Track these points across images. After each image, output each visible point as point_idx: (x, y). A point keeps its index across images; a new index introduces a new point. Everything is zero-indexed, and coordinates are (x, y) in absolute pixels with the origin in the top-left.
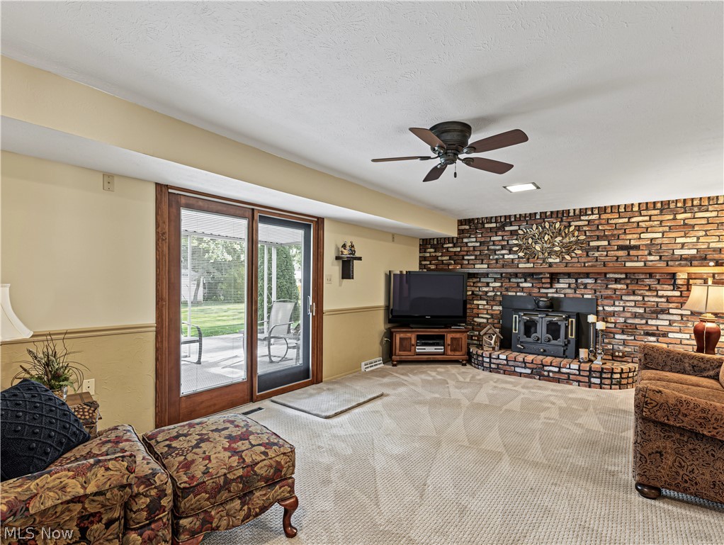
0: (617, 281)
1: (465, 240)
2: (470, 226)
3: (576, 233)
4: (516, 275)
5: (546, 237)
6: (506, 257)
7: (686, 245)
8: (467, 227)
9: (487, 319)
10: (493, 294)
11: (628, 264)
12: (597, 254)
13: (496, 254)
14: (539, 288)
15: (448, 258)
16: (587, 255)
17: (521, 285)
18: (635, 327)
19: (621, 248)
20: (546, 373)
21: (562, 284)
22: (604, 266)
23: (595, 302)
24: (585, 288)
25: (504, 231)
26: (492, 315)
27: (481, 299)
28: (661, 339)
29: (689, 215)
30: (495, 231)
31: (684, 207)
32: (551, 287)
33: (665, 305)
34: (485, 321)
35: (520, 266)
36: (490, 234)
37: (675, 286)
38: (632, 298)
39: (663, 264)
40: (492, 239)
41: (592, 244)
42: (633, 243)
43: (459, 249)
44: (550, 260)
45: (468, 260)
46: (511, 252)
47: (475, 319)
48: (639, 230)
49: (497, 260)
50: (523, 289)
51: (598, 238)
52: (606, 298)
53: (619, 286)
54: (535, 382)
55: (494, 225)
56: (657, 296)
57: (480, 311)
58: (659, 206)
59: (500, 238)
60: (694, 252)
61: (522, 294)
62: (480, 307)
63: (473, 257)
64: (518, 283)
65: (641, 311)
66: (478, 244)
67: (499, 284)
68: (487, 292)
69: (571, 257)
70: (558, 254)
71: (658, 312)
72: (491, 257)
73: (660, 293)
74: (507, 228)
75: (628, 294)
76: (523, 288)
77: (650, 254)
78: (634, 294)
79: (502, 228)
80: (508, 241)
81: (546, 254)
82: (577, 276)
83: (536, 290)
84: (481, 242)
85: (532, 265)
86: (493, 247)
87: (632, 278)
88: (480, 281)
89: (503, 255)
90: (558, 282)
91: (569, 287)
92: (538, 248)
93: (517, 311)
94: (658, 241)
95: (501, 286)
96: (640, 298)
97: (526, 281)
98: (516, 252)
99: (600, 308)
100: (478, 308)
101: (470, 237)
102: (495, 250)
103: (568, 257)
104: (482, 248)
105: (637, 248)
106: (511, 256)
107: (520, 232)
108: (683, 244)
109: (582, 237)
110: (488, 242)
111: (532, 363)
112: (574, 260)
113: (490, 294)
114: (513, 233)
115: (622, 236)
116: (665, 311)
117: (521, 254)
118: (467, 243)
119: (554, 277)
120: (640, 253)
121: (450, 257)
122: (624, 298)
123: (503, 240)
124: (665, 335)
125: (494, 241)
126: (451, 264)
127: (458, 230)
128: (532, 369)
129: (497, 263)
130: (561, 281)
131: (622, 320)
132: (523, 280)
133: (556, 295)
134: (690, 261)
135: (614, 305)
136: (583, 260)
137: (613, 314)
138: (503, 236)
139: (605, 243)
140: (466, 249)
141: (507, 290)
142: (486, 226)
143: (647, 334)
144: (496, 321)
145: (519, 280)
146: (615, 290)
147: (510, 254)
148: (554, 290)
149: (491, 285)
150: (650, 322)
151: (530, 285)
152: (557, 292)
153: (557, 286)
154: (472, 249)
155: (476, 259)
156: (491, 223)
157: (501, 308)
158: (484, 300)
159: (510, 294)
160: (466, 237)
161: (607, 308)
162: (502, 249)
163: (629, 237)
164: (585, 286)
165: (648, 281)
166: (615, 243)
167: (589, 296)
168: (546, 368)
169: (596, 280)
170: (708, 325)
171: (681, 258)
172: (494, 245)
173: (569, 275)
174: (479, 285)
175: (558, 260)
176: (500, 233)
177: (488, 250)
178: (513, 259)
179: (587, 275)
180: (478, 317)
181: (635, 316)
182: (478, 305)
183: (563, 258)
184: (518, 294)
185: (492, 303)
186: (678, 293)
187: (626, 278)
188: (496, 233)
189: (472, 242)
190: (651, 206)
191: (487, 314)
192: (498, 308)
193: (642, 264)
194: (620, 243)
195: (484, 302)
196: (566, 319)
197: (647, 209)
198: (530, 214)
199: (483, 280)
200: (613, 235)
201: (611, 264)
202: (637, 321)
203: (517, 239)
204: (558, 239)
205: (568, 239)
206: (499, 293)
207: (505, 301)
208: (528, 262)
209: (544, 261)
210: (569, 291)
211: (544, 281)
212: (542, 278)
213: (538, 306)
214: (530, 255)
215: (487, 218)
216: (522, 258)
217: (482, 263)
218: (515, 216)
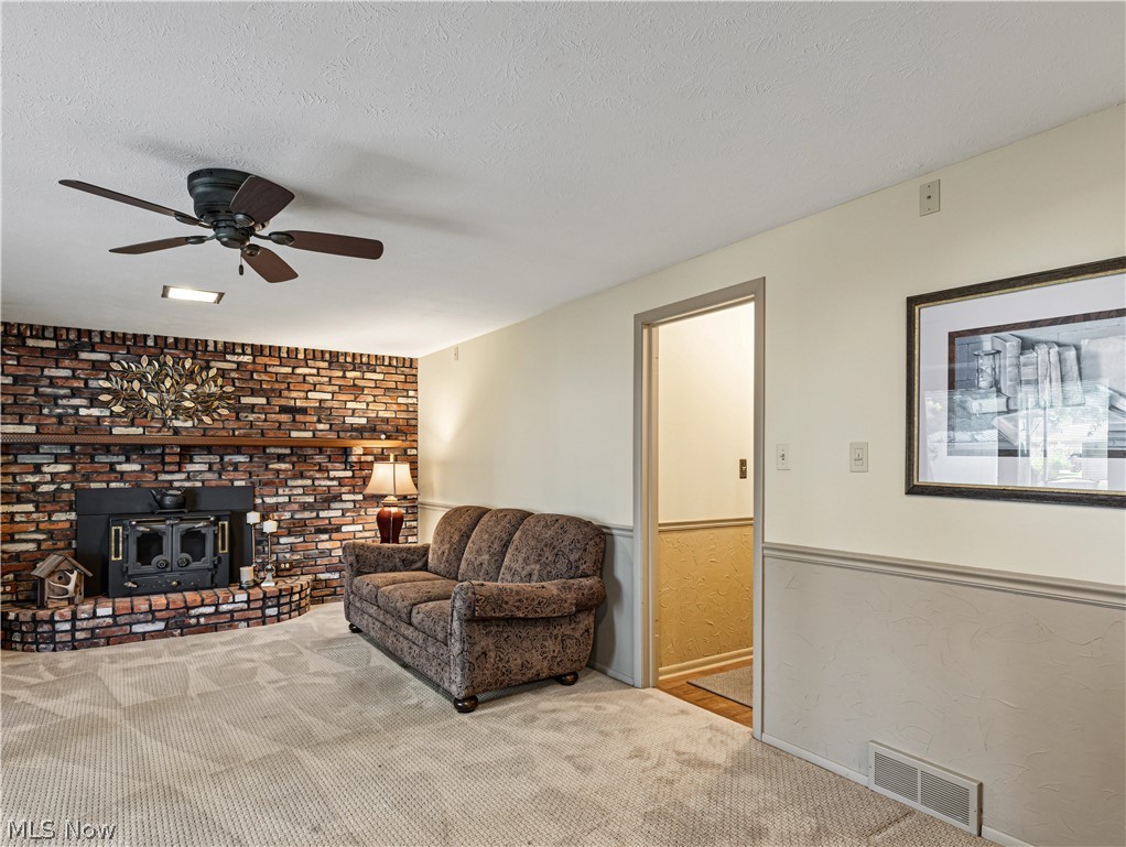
0: (281, 458)
3: (220, 381)
4: (107, 449)
5: (168, 383)
6: (83, 412)
7: (358, 412)
9: (38, 542)
10: (52, 488)
11: (294, 434)
12: (251, 417)
13: (56, 405)
14: (156, 473)
16: (238, 418)
17: (118, 467)
18: (304, 523)
19: (284, 410)
20: (193, 621)
21: (198, 465)
22: (263, 435)
23: (249, 491)
24: (236, 470)
25: (77, 358)
26: (51, 534)
27: (19, 501)
28: (334, 535)
29: (358, 374)
30: (56, 357)
31: (353, 363)
32: (179, 471)
33: (335, 491)
34: (31, 547)
35: (116, 431)
36: (40, 362)
37: (347, 464)
38: (300, 482)
39: (333, 436)
40: (47, 372)
41: (245, 400)
42: (299, 403)
44: (177, 423)
46: (93, 402)
48: (306, 387)
49: (60, 417)
50: (122, 476)
51: (253, 393)
52: (266, 484)
53: (283, 466)
54: (177, 642)
55: (52, 344)
56: (329, 478)
57: (16, 527)
58: (327, 356)
59: (68, 373)
60: (364, 421)
61: (122, 485)
62: (18, 518)
64: (112, 465)
65: (311, 499)
66: (9, 380)
67: (66, 468)
68: (35, 485)
69: (213, 420)
70: (189, 413)
71: (330, 499)
72: (46, 411)
73: (332, 474)
74: (84, 355)
75: (294, 477)
76: (122, 473)
77: (319, 421)
78: (302, 476)
79: (73, 352)
80: (86, 381)
81: (169, 413)
82: (220, 449)
83: (151, 477)
84: (16, 379)
85: (140, 430)
86: (49, 390)
87: (300, 454)
88: (15, 462)
89: (76, 408)
90: (191, 462)
91: (210, 469)
92: (152, 399)
93: (119, 517)
94: (328, 404)
95: (73, 471)
96: (309, 482)
97: (128, 461)
98: (105, 405)
99: (258, 501)
100: (12, 521)
102: (56, 398)
103: (207, 420)
104: (19, 389)
105: (303, 411)
106: (95, 412)
107: (114, 366)
108: (354, 410)
109: (229, 389)
110: (38, 378)
111: (167, 608)
112: (217, 425)
113: (44, 488)
114: (96, 366)
115: (285, 393)
116: (337, 498)
117: (118, 409)
119: (187, 453)
120: (308, 418)
122: (290, 483)
123: (74, 377)
124: (338, 529)
125: (51, 378)
128: (167, 620)
129: (60, 423)
130: (196, 459)
131: (287, 515)
132: (122, 458)
133: (187, 484)
134: (361, 432)
135: (277, 495)
136: (232, 425)
137: (276, 507)
138: (74, 370)
139: (263, 401)
141: (87, 478)
142: (31, 343)
143: (320, 531)
144: (61, 544)
145: (115, 459)
146: (278, 471)
147: (91, 406)
148: (183, 476)
149: (45, 469)
150: (322, 514)
151: (137, 467)
152: (188, 479)
153: (190, 467)
156: (44, 338)
157: (73, 516)
158: (28, 501)
159: (93, 485)
161: (268, 500)
162: (73, 396)
163: (294, 394)
164: (236, 466)
165: (318, 459)
166: (276, 401)
167: (242, 483)
168: (193, 612)
169: (251, 458)
171: (353, 428)
172: (52, 385)
173: (209, 449)
174: (15, 470)
175: (189, 424)
176: (67, 363)
177: (36, 393)
178: (98, 418)
179: (238, 450)
180: (13, 541)
181: (304, 507)
182: (12, 514)
183: (200, 420)
184: (113, 485)
185: (49, 507)
186: (349, 474)
187: (292, 454)
188: (57, 361)
190: (319, 355)
191: (38, 531)
192: (64, 518)
193: (310, 434)
194: (283, 402)
195: (30, 507)
196: (215, 523)
197: (314, 359)
198: (135, 336)
199: (23, 459)
200: (273, 390)
201: (271, 434)
202: (306, 515)
203: (108, 379)
204: (190, 387)
205: (206, 389)
206: (67, 486)
207: (81, 501)
208: (132, 424)
209: (164, 425)
210: (209, 476)
211: (167, 459)
212: (163, 454)
213: (161, 505)
214: (137, 411)
215: (31, 327)
216: (119, 415)
217: (21, 423)
218: (102, 333)
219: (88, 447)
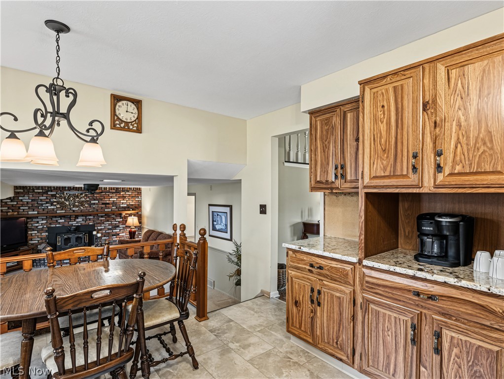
0: (102, 217)
1: (20, 198)
2: (24, 190)
3: (85, 198)
4: (56, 217)
5: (71, 199)
6: (49, 207)
7: (124, 203)
8: (22, 191)
9: (38, 241)
10: (42, 227)
11: (106, 210)
12: (94, 206)
13: (42, 206)
15: (7, 208)
16: (90, 207)
17: (59, 221)
18: (109, 233)
19: (103, 204)
21: (80, 220)
22: (97, 211)
23: (93, 226)
24: (90, 220)
25: (47, 194)
26: (42, 239)
27: (33, 230)
28: (117, 236)
29: (124, 193)
30: (42, 194)
31: (122, 190)
33: (117, 225)
34: (37, 242)
35: (58, 212)
36: (38, 196)
37: (121, 217)
38: (107, 223)
39: (117, 210)
40: (40, 198)
41: (92, 202)
42: (107, 202)
43: (15, 203)
44: (74, 209)
45: (23, 209)
46: (52, 205)
47: (30, 242)
48: (109, 197)
49: (43, 209)
50: (59, 223)
51: (94, 200)
52: (98, 223)
53: (103, 219)
55: (41, 191)
56: (116, 221)
57: (33, 237)
58: (115, 189)
59: (45, 198)
60: (126, 205)
61: (59, 225)
62: (33, 235)
63: (27, 208)
64: (57, 220)
65: (111, 227)
66: (30, 201)
67: (45, 222)
68: (37, 227)
70: (77, 206)
71: (116, 227)
72: (40, 208)
73: (117, 220)
74: (49, 193)
75: (106, 221)
77: (113, 206)
78: (108, 221)
79: (46, 193)
80: (50, 200)
81: (72, 206)
82: (86, 216)
83: (67, 223)
84: (32, 200)
85: (64, 211)
86: (40, 202)
87: (107, 215)
88: (32, 221)
89: (47, 207)
90: (78, 219)
91: (83, 220)
92: (67, 203)
93: (59, 234)
94: (115, 202)
95: (47, 222)
96: (110, 223)
97: (61, 219)
98: (55, 205)
99: (96, 228)
100: (32, 235)
101: (24, 196)
102: (42, 204)
103: (82, 208)
104: (33, 203)
105: (108, 204)
106: (52, 207)
107: (57, 195)
108: (123, 203)
109: (88, 199)
110: (38, 200)
112: (85, 209)
113: (40, 227)
114: (52, 196)
115: (103, 199)
116: (118, 226)
117: (58, 206)
118: (22, 200)
119: (77, 217)
120: (110, 206)
121: (8, 208)
122: (105, 223)
123: (47, 199)
124: (118, 235)
125: (41, 199)
126: (9, 212)
127: (15, 192)
129: (43, 210)
130: (79, 218)
131: (104, 231)
132: (59, 219)
133: (77, 225)
134: (125, 209)
135: (101, 226)
136: (88, 209)
137: (101, 230)
138: (47, 197)
139: (97, 202)
140: (21, 203)
141: (50, 224)
142: (36, 191)
143: (113, 235)
144: (44, 241)
145: (57, 219)
146: (101, 220)
147: (52, 206)
148: (76, 222)
149: (40, 222)
150: (114, 231)
151: (64, 221)
152: (77, 223)
153: (77, 220)
154: (26, 203)
155: (29, 209)
156: (39, 189)
157: (47, 234)
158: (35, 230)
159: (52, 226)
160: (21, 196)
161: (99, 228)
162: (47, 203)
163: (106, 200)
164: (90, 219)
165: (113, 216)
166: (101, 202)
167: (91, 224)
169: (94, 217)
170: (133, 230)
171: (123, 207)
172: (41, 201)
173: (83, 216)
174: (32, 223)
175: (77, 209)
176: (45, 195)
177: (37, 203)
178: (53, 209)
179: (90, 215)
180: (32, 240)
181: (109, 229)
182: (32, 234)
183: (80, 208)
184: (57, 226)
185: (41, 232)
186: (122, 220)
187: (105, 215)
188: (42, 195)
189: (26, 199)
190: (113, 189)
191: (38, 238)
192: (45, 234)
193: (110, 210)
194: (103, 202)
195: (36, 232)
196: (84, 235)
197: (111, 190)
198: (62, 187)
199: (34, 220)
200: (100, 199)
201: (99, 210)
202: (109, 231)
203: (55, 199)
204: (78, 199)
205: (82, 200)
206: (45, 226)
207: (49, 230)
208: (62, 210)
209: (71, 209)
210: (82, 222)
211: (71, 218)
212: (70, 217)
213: (70, 230)
214: (63, 206)
215: (36, 187)
216: (59, 208)
217: (34, 211)
218: (54, 187)
219: (51, 216)
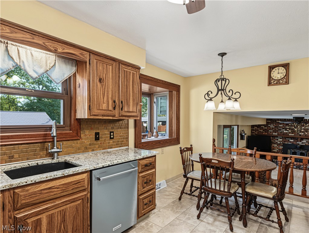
1: (269, 125)
2: (271, 121)
4: (288, 138)
5: (299, 127)
6: (284, 131)
8: (270, 121)
9: (277, 150)
14: (296, 142)
15: (262, 130)
17: (290, 140)
20: (301, 168)
21: (304, 141)
26: (279, 149)
32: (300, 142)
34: (276, 151)
35: (289, 135)
36: (278, 124)
40: (279, 126)
43: (267, 128)
44: (300, 134)
45: (270, 132)
46: (286, 130)
47: (273, 150)
49: (281, 132)
50: (290, 142)
54: (298, 170)
59: (282, 126)
63: (272, 131)
64: (289, 140)
66: (274, 127)
67: (282, 140)
68: (277, 142)
69: (308, 133)
70: (303, 132)
72: (279, 131)
76: (290, 141)
80: (285, 127)
81: (299, 132)
83: (295, 142)
85: (294, 135)
88: (274, 139)
89: (283, 131)
90: (303, 140)
91: (307, 142)
92: (296, 130)
93: (290, 149)
97: (291, 139)
98: (288, 130)
100: (274, 147)
101: (271, 124)
102: (280, 129)
103: (306, 133)
104: (276, 128)
106: (286, 132)
107: (290, 124)
110: (278, 127)
111: (297, 164)
113: (278, 143)
114: (287, 124)
117: (290, 131)
118: (270, 126)
119: (302, 139)
121: (263, 130)
123: (283, 126)
125: (280, 126)
126: (264, 132)
127: (266, 122)
128: (296, 166)
130: (304, 140)
132: (290, 139)
133: (302, 144)
138: (283, 125)
140: (269, 128)
141: (285, 142)
142: (277, 121)
144: (281, 151)
145: (289, 139)
148: (301, 143)
149: (279, 140)
151: (293, 141)
152: (302, 143)
153: (303, 141)
154: (272, 128)
155: (273, 131)
156: (279, 121)
157: (282, 147)
159: (286, 143)
160: (269, 124)
162: (283, 129)
168: (301, 166)
173: (307, 139)
174: (274, 140)
175: (303, 134)
177: (278, 129)
180: (274, 150)
182: (274, 146)
184: (289, 143)
185: (279, 145)
189: (272, 126)
191: (277, 149)
192: (281, 147)
195: (276, 145)
196: (307, 152)
199: (276, 138)
203: (288, 126)
204: (303, 127)
205: (306, 128)
206: (282, 143)
207: (284, 145)
208: (292, 134)
209: (298, 134)
210: (307, 143)
211: (298, 140)
212: (297, 139)
213: (297, 147)
214: (293, 132)
215: (277, 119)
216: (290, 132)
217: (275, 133)
218: (288, 119)
219: (285, 137)
